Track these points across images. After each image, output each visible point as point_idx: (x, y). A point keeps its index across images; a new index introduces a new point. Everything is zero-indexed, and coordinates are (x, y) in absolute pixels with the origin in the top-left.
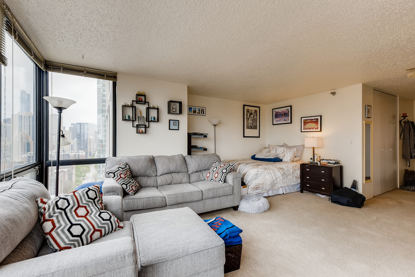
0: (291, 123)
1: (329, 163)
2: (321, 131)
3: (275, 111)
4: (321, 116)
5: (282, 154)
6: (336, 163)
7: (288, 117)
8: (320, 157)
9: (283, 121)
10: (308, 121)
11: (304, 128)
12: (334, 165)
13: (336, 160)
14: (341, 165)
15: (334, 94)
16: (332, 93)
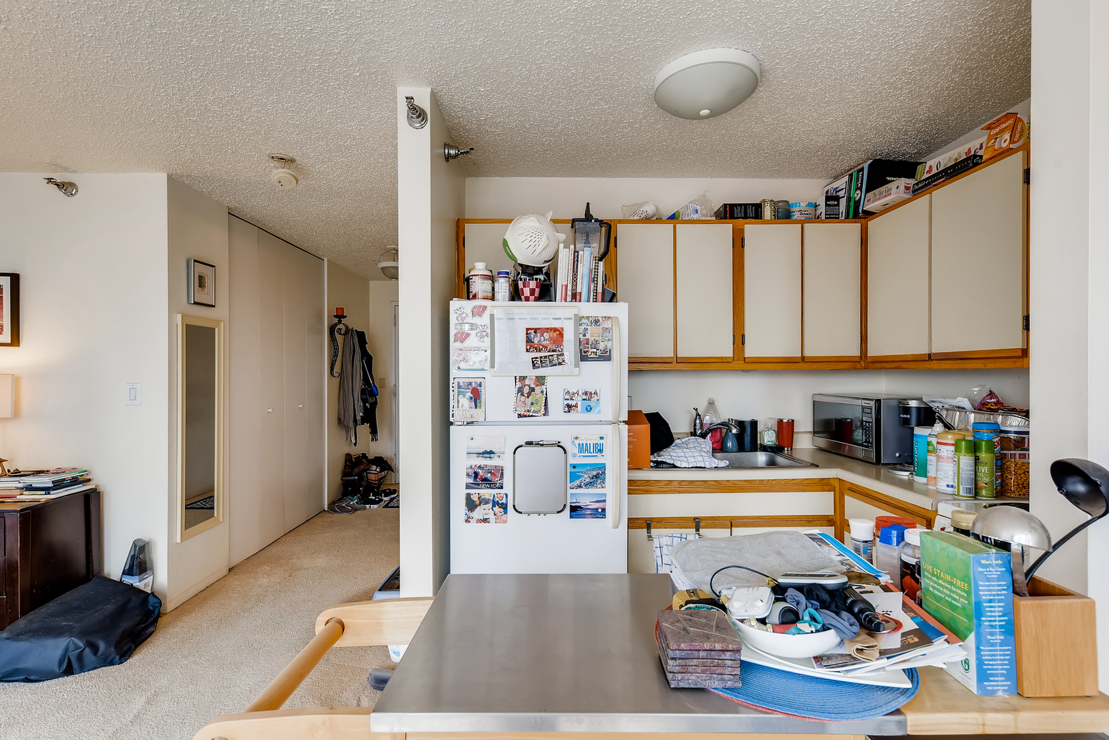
2: (15, 341)
4: (14, 277)
12: (49, 494)
13: (68, 470)
14: (93, 487)
15: (67, 188)
16: (58, 185)
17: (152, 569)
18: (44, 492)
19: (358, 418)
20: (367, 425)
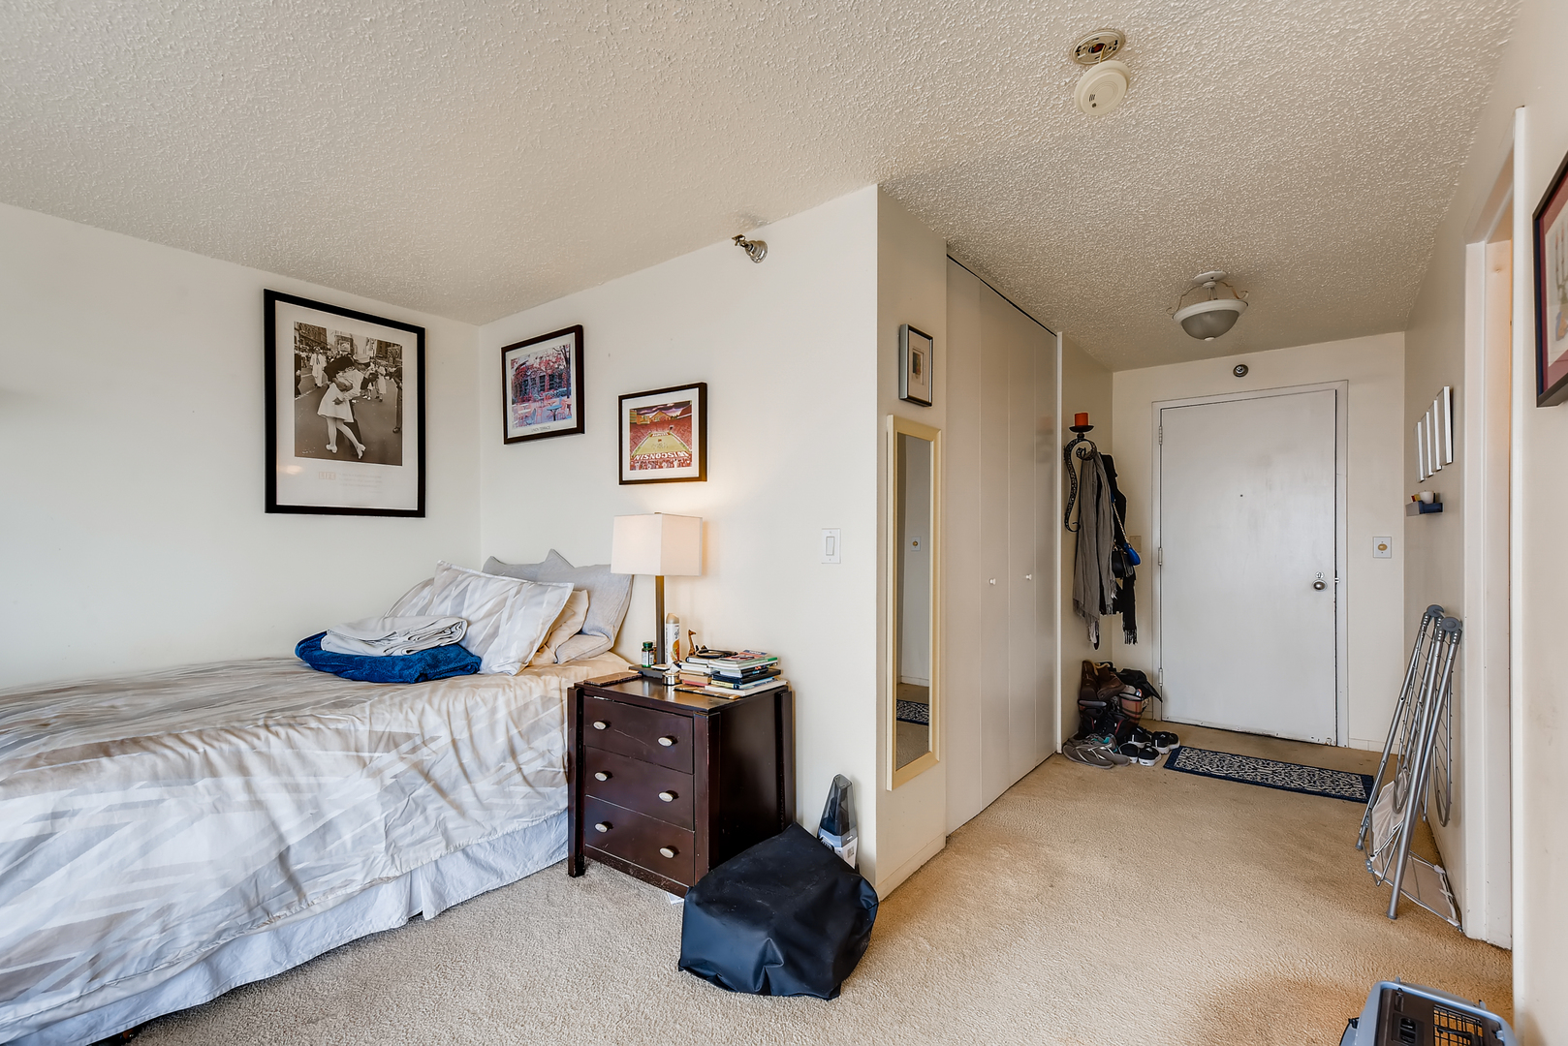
0: (580, 429)
1: (717, 676)
2: (703, 476)
3: (513, 361)
4: (703, 388)
5: (485, 622)
6: (748, 676)
7: (568, 394)
8: (691, 633)
9: (549, 418)
10: (651, 415)
11: (632, 458)
12: (738, 688)
13: (757, 655)
14: (784, 683)
15: (756, 249)
16: (746, 246)
17: (856, 826)
18: (732, 685)
19: (1109, 602)
20: (1120, 615)
